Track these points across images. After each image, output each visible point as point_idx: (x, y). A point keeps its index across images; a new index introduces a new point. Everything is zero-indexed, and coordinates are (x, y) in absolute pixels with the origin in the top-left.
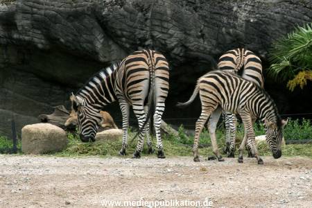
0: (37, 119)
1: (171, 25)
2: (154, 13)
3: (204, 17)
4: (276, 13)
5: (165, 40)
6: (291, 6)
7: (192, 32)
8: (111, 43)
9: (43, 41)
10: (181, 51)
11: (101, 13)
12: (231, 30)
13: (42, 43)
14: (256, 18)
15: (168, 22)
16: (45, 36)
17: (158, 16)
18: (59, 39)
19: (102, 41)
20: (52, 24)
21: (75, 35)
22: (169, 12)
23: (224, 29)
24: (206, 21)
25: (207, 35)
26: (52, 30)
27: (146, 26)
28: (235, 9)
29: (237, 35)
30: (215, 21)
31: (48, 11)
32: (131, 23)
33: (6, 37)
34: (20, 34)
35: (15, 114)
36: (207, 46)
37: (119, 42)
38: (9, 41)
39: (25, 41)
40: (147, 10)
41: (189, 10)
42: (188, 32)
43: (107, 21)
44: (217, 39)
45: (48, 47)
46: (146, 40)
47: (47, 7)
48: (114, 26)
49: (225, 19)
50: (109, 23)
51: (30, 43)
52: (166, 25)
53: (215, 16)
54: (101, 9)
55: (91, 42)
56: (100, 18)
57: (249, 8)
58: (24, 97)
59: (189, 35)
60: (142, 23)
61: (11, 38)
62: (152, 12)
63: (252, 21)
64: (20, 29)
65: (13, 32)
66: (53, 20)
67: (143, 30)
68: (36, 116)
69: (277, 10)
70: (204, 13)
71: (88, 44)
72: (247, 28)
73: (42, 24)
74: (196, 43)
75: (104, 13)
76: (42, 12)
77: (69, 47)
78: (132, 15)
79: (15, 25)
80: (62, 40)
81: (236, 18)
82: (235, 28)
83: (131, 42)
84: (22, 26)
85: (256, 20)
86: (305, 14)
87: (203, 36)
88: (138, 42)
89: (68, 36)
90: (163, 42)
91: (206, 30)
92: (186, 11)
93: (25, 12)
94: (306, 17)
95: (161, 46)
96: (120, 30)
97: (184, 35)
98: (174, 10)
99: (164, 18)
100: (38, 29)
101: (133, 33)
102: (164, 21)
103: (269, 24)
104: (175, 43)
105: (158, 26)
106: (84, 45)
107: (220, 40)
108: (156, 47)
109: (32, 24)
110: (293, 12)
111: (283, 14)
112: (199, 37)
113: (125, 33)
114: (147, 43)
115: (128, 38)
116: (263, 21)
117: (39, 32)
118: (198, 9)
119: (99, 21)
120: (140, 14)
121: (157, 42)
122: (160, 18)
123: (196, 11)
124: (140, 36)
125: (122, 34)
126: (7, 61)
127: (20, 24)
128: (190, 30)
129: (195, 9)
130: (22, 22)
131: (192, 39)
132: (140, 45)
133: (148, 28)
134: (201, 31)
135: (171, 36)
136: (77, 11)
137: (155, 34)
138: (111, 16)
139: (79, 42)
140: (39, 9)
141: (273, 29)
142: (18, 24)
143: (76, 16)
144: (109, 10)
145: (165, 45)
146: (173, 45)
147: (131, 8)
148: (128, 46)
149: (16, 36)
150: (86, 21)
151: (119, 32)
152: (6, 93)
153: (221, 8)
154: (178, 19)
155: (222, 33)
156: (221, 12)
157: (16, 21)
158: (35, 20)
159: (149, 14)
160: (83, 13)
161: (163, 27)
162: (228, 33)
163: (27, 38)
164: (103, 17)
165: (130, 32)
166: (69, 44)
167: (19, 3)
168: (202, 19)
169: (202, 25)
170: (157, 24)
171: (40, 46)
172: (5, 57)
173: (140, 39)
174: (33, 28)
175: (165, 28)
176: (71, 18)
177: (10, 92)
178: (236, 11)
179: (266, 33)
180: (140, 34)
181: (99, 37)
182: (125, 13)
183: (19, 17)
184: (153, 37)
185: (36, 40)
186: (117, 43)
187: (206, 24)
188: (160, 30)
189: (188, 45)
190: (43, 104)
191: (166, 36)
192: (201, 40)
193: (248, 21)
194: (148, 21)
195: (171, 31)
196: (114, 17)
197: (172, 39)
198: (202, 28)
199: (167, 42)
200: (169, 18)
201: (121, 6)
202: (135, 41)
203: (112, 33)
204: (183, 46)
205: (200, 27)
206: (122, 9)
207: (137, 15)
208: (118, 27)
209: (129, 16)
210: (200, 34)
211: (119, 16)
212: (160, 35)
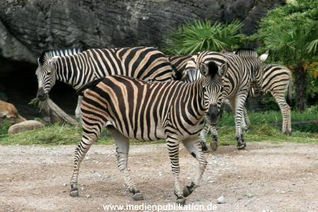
1: (69, 23)
2: (54, 12)
3: (99, 16)
4: (167, 11)
5: (64, 37)
6: (180, 5)
7: (89, 29)
8: (14, 40)
10: (79, 46)
11: (4, 12)
12: (125, 28)
14: (148, 16)
15: (66, 20)
17: (57, 15)
19: (5, 38)
22: (67, 11)
23: (118, 27)
24: (101, 19)
25: (102, 32)
27: (46, 24)
28: (128, 8)
29: (130, 32)
30: (110, 19)
32: (33, 22)
36: (103, 42)
37: (21, 39)
40: (47, 10)
41: (86, 9)
42: (85, 29)
43: (10, 20)
44: (112, 36)
46: (46, 37)
48: (17, 24)
49: (119, 17)
50: (12, 22)
52: (64, 23)
53: (110, 14)
54: (4, 8)
56: (3, 17)
57: (141, 7)
59: (86, 32)
60: (42, 22)
62: (52, 11)
63: (144, 18)
67: (43, 28)
69: (167, 9)
70: (100, 12)
72: (139, 25)
74: (93, 40)
75: (6, 13)
78: (33, 14)
81: (130, 16)
82: (129, 25)
83: (33, 38)
85: (148, 18)
86: (192, 12)
87: (99, 33)
88: (39, 39)
90: (62, 39)
91: (102, 28)
92: (83, 10)
94: (194, 15)
95: (60, 42)
96: (23, 28)
97: (82, 33)
98: (72, 10)
99: (63, 16)
101: (35, 31)
102: (64, 19)
103: (160, 21)
104: (74, 40)
105: (57, 24)
107: (115, 37)
108: (56, 43)
110: (181, 10)
111: (173, 12)
112: (95, 34)
113: (26, 30)
114: (47, 40)
115: (30, 35)
116: (155, 19)
118: (94, 9)
119: (2, 20)
120: (41, 13)
121: (57, 39)
122: (60, 16)
123: (93, 10)
124: (41, 34)
125: (24, 31)
128: (88, 28)
129: (92, 8)
131: (89, 36)
132: (41, 42)
133: (48, 27)
134: (97, 29)
135: (70, 33)
137: (56, 31)
138: (14, 15)
141: (164, 26)
144: (11, 10)
145: (64, 41)
146: (71, 41)
147: (33, 7)
148: (29, 42)
151: (21, 30)
153: (116, 7)
155: (117, 30)
156: (116, 11)
159: (49, 13)
161: (62, 25)
162: (123, 30)
164: (6, 16)
165: (31, 30)
169: (98, 22)
170: (56, 22)
173: (41, 36)
178: (130, 10)
179: (158, 30)
180: (40, 32)
181: (2, 35)
182: (27, 12)
184: (52, 34)
186: (20, 41)
187: (102, 22)
188: (59, 28)
189: (85, 41)
191: (65, 33)
192: (98, 37)
193: (140, 19)
194: (48, 19)
195: (69, 29)
196: (16, 16)
197: (71, 36)
198: (98, 25)
199: (66, 38)
200: (68, 17)
201: (23, 6)
202: (37, 38)
203: (15, 31)
204: (81, 42)
205: (96, 25)
206: (24, 8)
207: (37, 14)
208: (20, 25)
209: (30, 15)
210: (96, 31)
211: (21, 16)
212: (59, 33)
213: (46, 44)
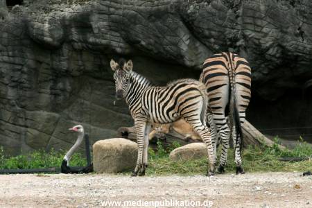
0: (116, 132)
1: (265, 23)
2: (246, 9)
3: (302, 13)
5: (259, 39)
7: (290, 30)
8: (198, 44)
9: (122, 44)
10: (277, 51)
13: (121, 47)
15: (261, 19)
16: (124, 39)
17: (250, 13)
18: (139, 42)
19: (187, 42)
20: (132, 25)
21: (158, 37)
22: (262, 8)
24: (305, 17)
25: (306, 32)
26: (132, 32)
27: (237, 24)
31: (126, 11)
32: (220, 22)
33: (80, 41)
34: (96, 37)
35: (92, 127)
36: (306, 45)
37: (207, 43)
38: (84, 45)
39: (102, 45)
40: (238, 6)
41: (285, 5)
42: (285, 30)
43: (194, 20)
45: (127, 51)
46: (237, 40)
47: (125, 6)
48: (201, 25)
50: (196, 23)
51: (107, 47)
52: (259, 22)
54: (186, 6)
55: (176, 45)
56: (185, 17)
58: (102, 108)
59: (286, 33)
60: (232, 21)
61: (86, 41)
62: (244, 8)
64: (96, 31)
65: (88, 35)
66: (133, 20)
67: (234, 29)
68: (116, 129)
70: (304, 8)
71: (172, 47)
73: (121, 25)
74: (294, 42)
75: (189, 11)
76: (121, 12)
77: (151, 50)
78: (222, 13)
79: (91, 27)
80: (143, 43)
83: (221, 42)
84: (98, 28)
87: (301, 34)
88: (229, 43)
89: (150, 38)
90: (257, 42)
91: (305, 27)
92: (282, 7)
93: (100, 12)
95: (254, 46)
96: (208, 29)
97: (280, 34)
98: (268, 6)
99: (257, 15)
100: (116, 31)
101: (223, 33)
102: (258, 18)
104: (271, 43)
105: (251, 24)
106: (168, 48)
108: (249, 48)
109: (109, 26)
112: (297, 35)
113: (213, 33)
114: (238, 44)
115: (217, 38)
117: (118, 34)
118: (295, 4)
119: (183, 20)
120: (230, 11)
121: (250, 42)
122: (253, 15)
123: (294, 7)
124: (231, 36)
125: (210, 34)
126: (82, 68)
127: (96, 26)
128: (288, 28)
129: (292, 4)
130: (98, 23)
131: (289, 38)
132: (231, 46)
133: (239, 27)
134: (299, 29)
135: (266, 35)
136: (159, 10)
137: (248, 33)
138: (198, 14)
139: (161, 44)
140: (117, 9)
142: (94, 27)
143: (157, 15)
144: (195, 8)
145: (259, 45)
146: (268, 45)
147: (220, 4)
148: (217, 47)
149: (91, 40)
150: (170, 20)
151: (207, 33)
152: (82, 104)
154: (273, 15)
157: (91, 23)
158: (113, 22)
159: (240, 11)
160: (166, 12)
161: (255, 25)
163: (104, 42)
164: (188, 16)
165: (219, 32)
166: (150, 47)
167: (95, 3)
168: (301, 15)
169: (300, 22)
170: (249, 21)
171: (119, 50)
172: (80, 63)
173: (230, 39)
174: (111, 30)
175: (258, 26)
176: (153, 17)
177: (86, 102)
180: (230, 33)
181: (184, 38)
182: (214, 10)
183: (95, 18)
184: (245, 37)
185: (114, 43)
186: (205, 45)
187: (305, 20)
188: (253, 29)
189: (285, 44)
190: (124, 115)
191: (260, 34)
192: (300, 39)
194: (239, 19)
195: (265, 30)
196: (201, 15)
197: (267, 39)
198: (301, 24)
199: (261, 41)
200: (263, 15)
201: (209, 3)
202: (225, 41)
203: (199, 33)
204: (280, 46)
205: (298, 24)
206: (210, 6)
207: (226, 13)
208: (206, 27)
209: (217, 14)
210: (298, 31)
211: (206, 14)
212: (253, 34)
213: (236, 49)
